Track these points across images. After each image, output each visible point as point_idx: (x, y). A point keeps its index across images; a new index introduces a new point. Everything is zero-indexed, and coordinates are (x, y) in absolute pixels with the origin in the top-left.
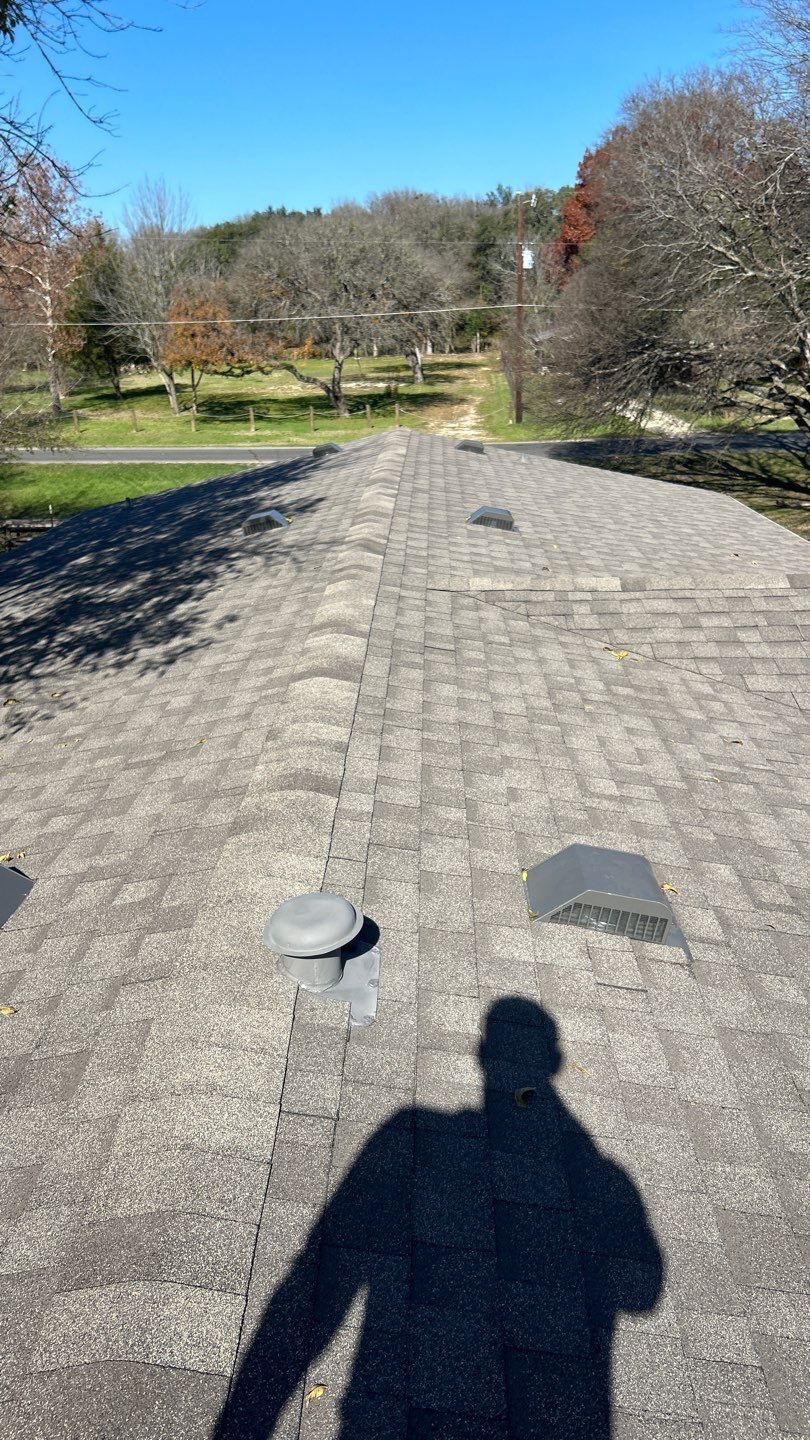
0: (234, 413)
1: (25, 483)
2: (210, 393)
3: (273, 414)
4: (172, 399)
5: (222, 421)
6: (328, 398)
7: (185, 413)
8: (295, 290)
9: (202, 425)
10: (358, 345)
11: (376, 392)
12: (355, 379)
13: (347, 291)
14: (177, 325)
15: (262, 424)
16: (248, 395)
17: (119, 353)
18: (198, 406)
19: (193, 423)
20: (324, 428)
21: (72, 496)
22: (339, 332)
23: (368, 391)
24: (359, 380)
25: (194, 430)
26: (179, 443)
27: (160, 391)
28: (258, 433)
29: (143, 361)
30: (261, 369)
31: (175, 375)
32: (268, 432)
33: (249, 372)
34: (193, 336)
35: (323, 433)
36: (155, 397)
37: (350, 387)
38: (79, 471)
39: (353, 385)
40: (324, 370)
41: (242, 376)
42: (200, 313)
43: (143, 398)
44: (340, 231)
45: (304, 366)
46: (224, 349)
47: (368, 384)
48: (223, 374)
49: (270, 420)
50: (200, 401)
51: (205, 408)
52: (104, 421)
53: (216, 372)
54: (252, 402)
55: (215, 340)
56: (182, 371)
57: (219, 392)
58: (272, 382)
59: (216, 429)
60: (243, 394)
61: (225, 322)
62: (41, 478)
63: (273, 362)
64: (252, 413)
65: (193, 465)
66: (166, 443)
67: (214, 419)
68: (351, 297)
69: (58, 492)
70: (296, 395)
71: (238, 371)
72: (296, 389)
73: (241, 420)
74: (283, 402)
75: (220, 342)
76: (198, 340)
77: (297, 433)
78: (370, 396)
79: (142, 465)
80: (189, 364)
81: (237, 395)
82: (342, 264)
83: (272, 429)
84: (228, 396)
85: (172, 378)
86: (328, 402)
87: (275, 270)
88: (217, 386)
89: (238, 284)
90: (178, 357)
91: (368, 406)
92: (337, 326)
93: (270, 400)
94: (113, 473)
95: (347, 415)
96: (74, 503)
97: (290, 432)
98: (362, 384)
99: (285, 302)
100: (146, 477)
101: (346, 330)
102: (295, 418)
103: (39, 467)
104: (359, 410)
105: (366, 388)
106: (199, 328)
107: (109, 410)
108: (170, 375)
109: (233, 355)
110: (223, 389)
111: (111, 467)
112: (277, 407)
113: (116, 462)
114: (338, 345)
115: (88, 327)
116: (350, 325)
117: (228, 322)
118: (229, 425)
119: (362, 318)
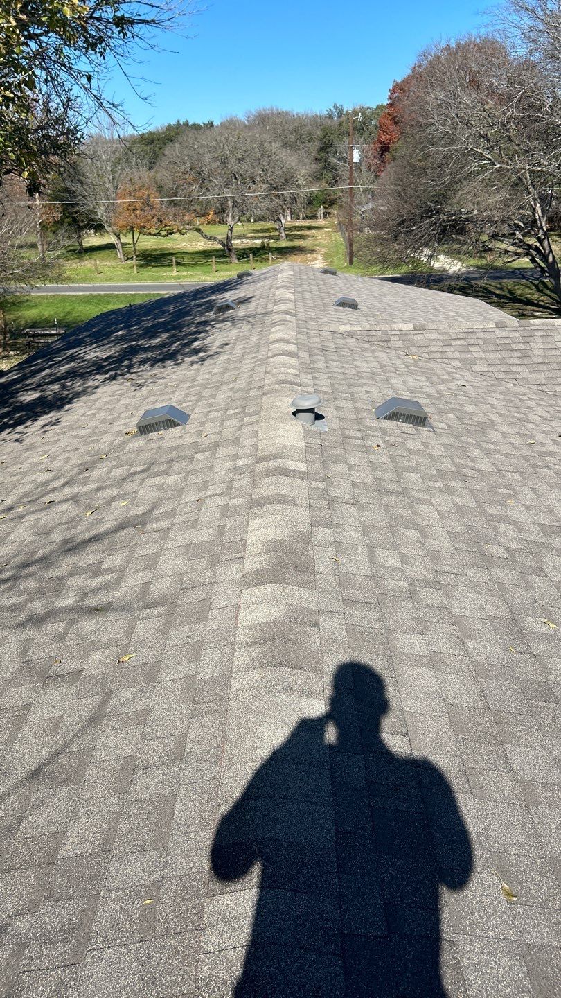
0: (161, 261)
1: (30, 307)
2: (143, 248)
3: (186, 261)
4: (120, 254)
5: (153, 267)
6: (223, 250)
7: (129, 261)
8: (202, 179)
9: (140, 269)
10: (244, 214)
11: (254, 246)
12: (240, 237)
13: (236, 178)
14: (124, 203)
15: (180, 268)
16: (169, 249)
17: (83, 222)
18: (137, 256)
19: (135, 267)
20: (221, 270)
21: (62, 315)
22: (231, 206)
23: (249, 246)
24: (242, 239)
25: (136, 272)
26: (127, 281)
27: (110, 247)
28: (179, 273)
29: (99, 228)
30: (180, 232)
31: (121, 236)
32: (185, 273)
33: (171, 234)
34: (134, 210)
35: (222, 273)
36: (106, 252)
37: (237, 243)
38: (64, 299)
39: (238, 242)
40: (221, 231)
41: (167, 236)
42: (138, 194)
43: (98, 252)
44: (231, 138)
45: (209, 230)
46: (156, 218)
47: (249, 241)
48: (155, 235)
49: (185, 265)
50: (137, 253)
51: (141, 258)
52: (73, 266)
53: (150, 234)
54: (172, 254)
55: (148, 213)
56: (126, 233)
57: (149, 247)
58: (183, 241)
59: (150, 271)
60: (164, 249)
61: (156, 200)
62: (40, 304)
63: (187, 227)
64: (174, 261)
65: (139, 294)
66: (118, 281)
67: (148, 265)
68: (239, 183)
69: (52, 313)
70: (201, 249)
71: (164, 233)
72: (201, 245)
73: (166, 266)
74: (192, 254)
75: (153, 213)
76: (138, 212)
77: (204, 273)
78: (251, 249)
79: (105, 295)
80: (132, 228)
81: (161, 249)
82: (233, 161)
83: (187, 271)
84: (155, 250)
85: (119, 238)
86: (224, 253)
87: (188, 164)
88: (148, 243)
89: (163, 174)
90: (125, 223)
91: (251, 255)
92: (229, 202)
93: (184, 252)
94: (87, 300)
95: (236, 261)
96: (64, 319)
97: (199, 273)
98: (244, 241)
99: (195, 186)
100: (109, 303)
101: (235, 204)
102: (202, 264)
103: (38, 297)
104: (244, 258)
105: (247, 243)
106: (138, 205)
107: (77, 260)
108: (118, 236)
109: (161, 222)
110: (151, 245)
111: (85, 296)
112: (189, 256)
113: (88, 293)
114: (230, 214)
115: (63, 205)
116: (239, 201)
117: (158, 200)
118: (159, 269)
119: (246, 196)
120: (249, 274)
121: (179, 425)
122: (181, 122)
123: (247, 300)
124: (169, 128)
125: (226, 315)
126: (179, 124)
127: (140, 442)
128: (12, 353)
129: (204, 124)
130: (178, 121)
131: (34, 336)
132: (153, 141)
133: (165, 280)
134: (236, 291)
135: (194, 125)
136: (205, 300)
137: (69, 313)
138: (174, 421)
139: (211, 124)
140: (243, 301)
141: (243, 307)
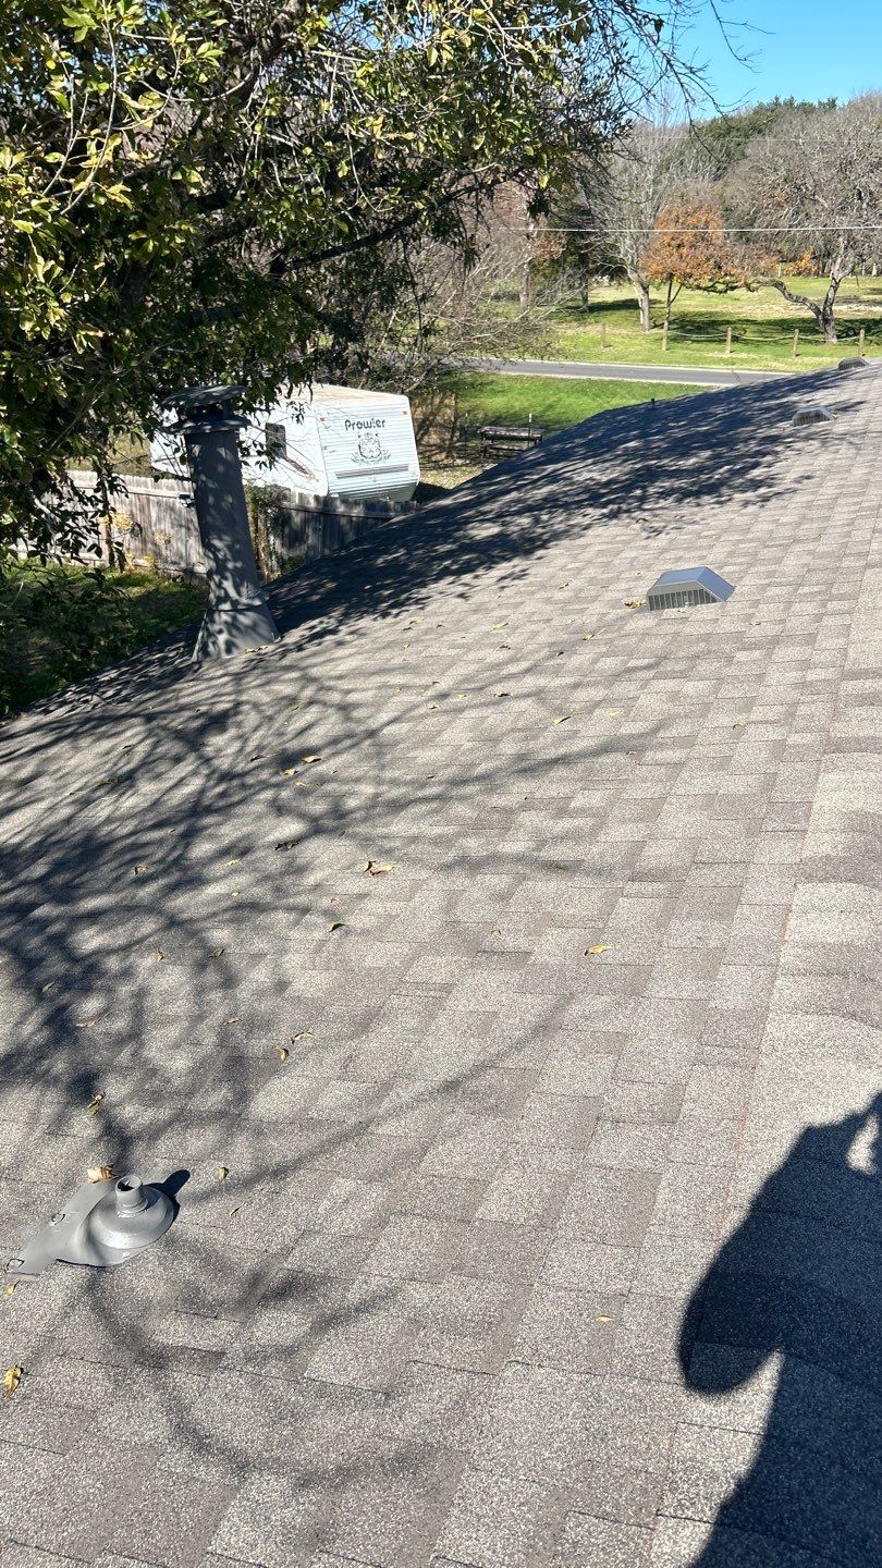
0: (708, 333)
1: (495, 393)
2: (682, 310)
3: (749, 336)
4: (644, 318)
5: (694, 341)
6: (815, 321)
7: (655, 330)
8: (802, 198)
9: (673, 344)
10: (864, 261)
11: (870, 317)
12: (847, 301)
13: (860, 198)
14: (665, 234)
15: (737, 346)
16: (724, 314)
17: (595, 262)
18: (670, 323)
19: (664, 341)
20: (806, 354)
21: (539, 409)
22: (842, 246)
23: (861, 316)
24: (850, 303)
25: (664, 349)
26: (648, 361)
27: (631, 305)
28: (734, 355)
29: (617, 273)
30: (748, 286)
31: (651, 289)
32: (744, 355)
33: (733, 288)
34: (679, 246)
35: (806, 360)
36: (623, 313)
37: (842, 311)
38: (547, 383)
39: (844, 308)
40: (816, 289)
41: (726, 291)
42: (690, 220)
43: (609, 312)
44: (865, 128)
45: (796, 285)
46: (712, 261)
47: (862, 307)
48: (705, 289)
49: (746, 342)
50: (672, 318)
51: (675, 326)
52: (569, 333)
53: (699, 287)
54: (728, 322)
55: (702, 252)
56: (660, 285)
57: (691, 309)
58: (750, 300)
59: (687, 349)
60: (716, 313)
61: (717, 231)
62: (510, 389)
63: (761, 278)
64: (730, 333)
65: (663, 385)
66: (634, 361)
67: (685, 338)
68: (864, 206)
69: (526, 404)
70: (777, 316)
71: (720, 287)
72: (780, 309)
73: (715, 341)
74: (761, 324)
75: (708, 253)
76: (684, 251)
77: (776, 357)
78: (863, 321)
79: (610, 382)
80: (671, 276)
81: (711, 314)
82: (860, 167)
83: (749, 352)
84: (701, 314)
85: (647, 293)
86: (815, 327)
87: (782, 172)
88: (693, 302)
89: (737, 189)
90: (660, 268)
91: (862, 332)
92: (841, 239)
93: (748, 321)
94: (581, 389)
95: (835, 340)
96: (542, 416)
97: (768, 356)
98: (854, 306)
99: (788, 210)
100: (614, 395)
101: (852, 243)
102: (775, 342)
103: (509, 378)
104: (848, 336)
105: (859, 311)
106: (688, 238)
107: (575, 324)
108: (646, 289)
109: (720, 268)
110: (696, 306)
111: (579, 382)
112: (755, 328)
113: (585, 377)
114: (839, 260)
115: (568, 233)
116: (858, 237)
117: (720, 232)
118: (703, 345)
119: (873, 230)
120: (860, 364)
121: (714, 601)
122: (781, 101)
123: (852, 406)
124: (759, 110)
125: (813, 429)
126: (777, 104)
127: (647, 621)
128: (459, 462)
129: (820, 103)
130: (777, 99)
131: (493, 438)
132: (729, 130)
133: (709, 363)
134: (834, 391)
135: (803, 104)
136: (778, 402)
137: (550, 407)
138: (707, 594)
139: (832, 104)
140: (846, 408)
141: (846, 417)
